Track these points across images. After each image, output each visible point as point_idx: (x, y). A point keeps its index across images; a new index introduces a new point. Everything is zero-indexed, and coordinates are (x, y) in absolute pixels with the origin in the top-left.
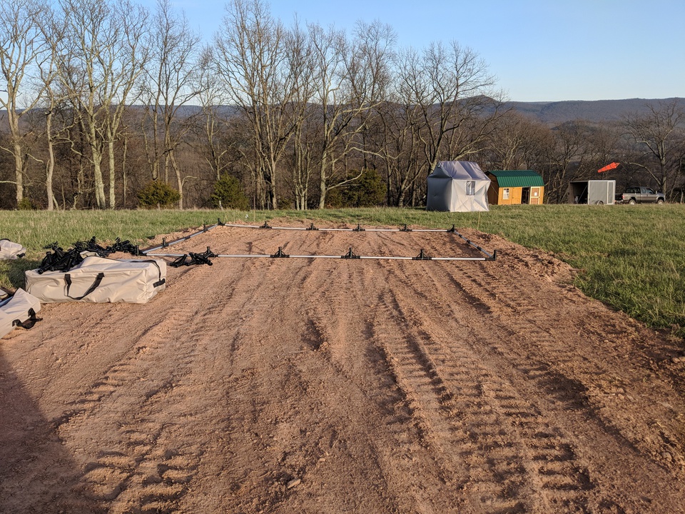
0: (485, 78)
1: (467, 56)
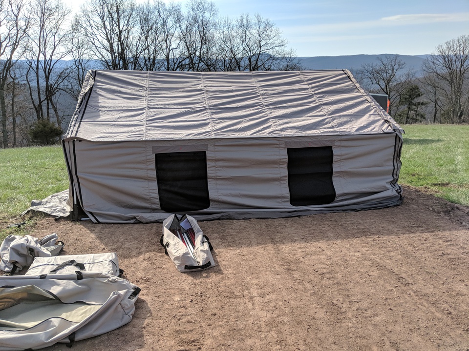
0: (279, 41)
1: (266, 25)
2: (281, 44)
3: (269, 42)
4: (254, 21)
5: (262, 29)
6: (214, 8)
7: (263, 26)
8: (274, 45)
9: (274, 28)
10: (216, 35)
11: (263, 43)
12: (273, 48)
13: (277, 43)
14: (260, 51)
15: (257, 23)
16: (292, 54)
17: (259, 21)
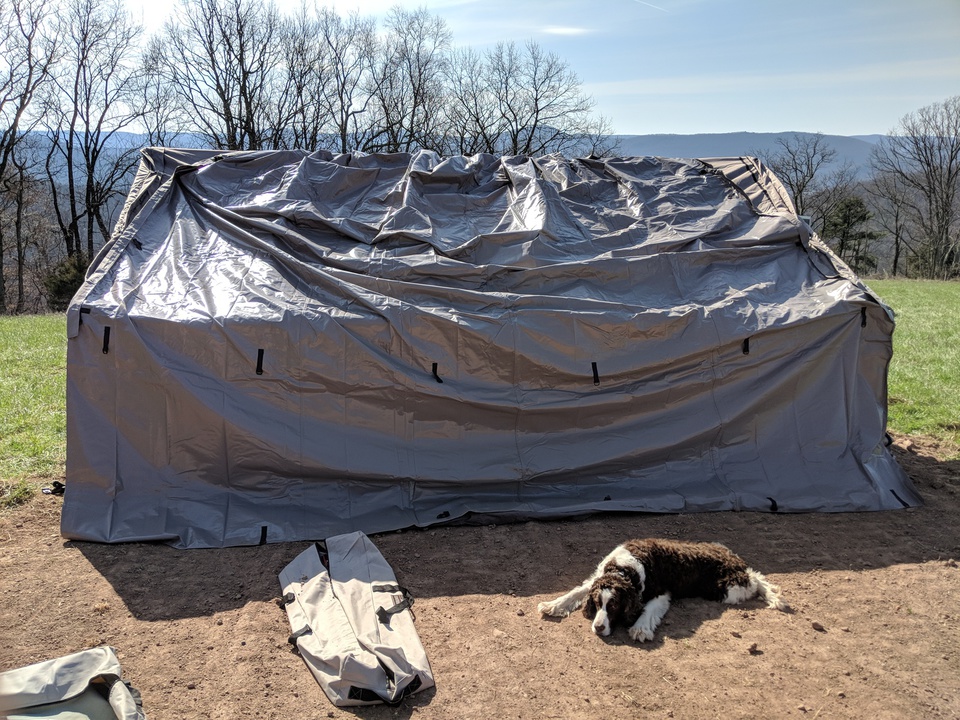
0: (576, 100)
1: (551, 67)
2: (580, 107)
3: (555, 102)
4: (524, 58)
5: (541, 74)
6: (444, 30)
7: (543, 67)
8: (566, 109)
9: (566, 73)
10: (447, 85)
11: (542, 104)
12: (564, 114)
13: (572, 104)
14: (537, 121)
15: (532, 61)
16: (603, 128)
17: (535, 58)
